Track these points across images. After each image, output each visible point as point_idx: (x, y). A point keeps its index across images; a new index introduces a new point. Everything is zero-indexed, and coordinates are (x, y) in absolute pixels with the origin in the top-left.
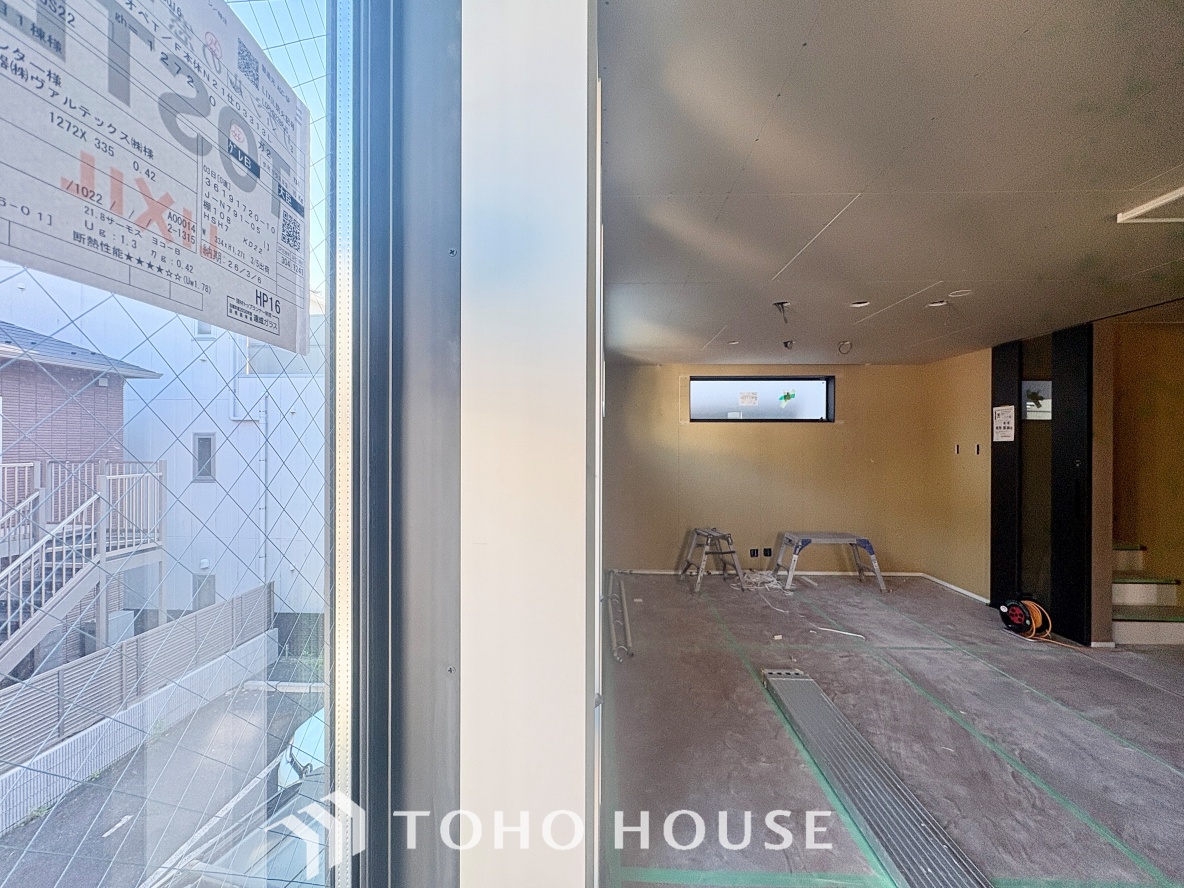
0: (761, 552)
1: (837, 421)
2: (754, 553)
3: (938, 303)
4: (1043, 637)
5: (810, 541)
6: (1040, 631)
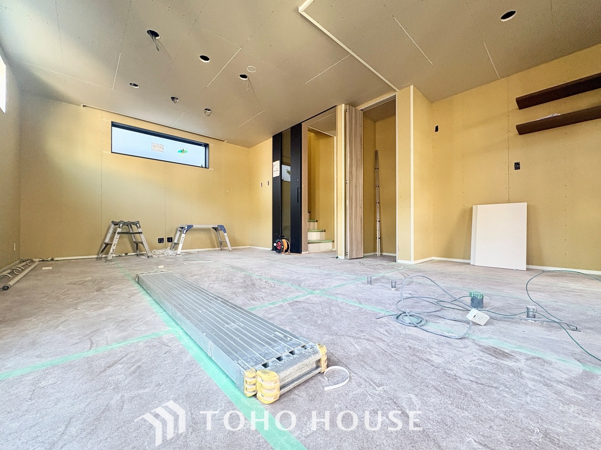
0: (165, 240)
1: (210, 169)
2: (161, 240)
3: (244, 76)
4: (287, 253)
5: (192, 226)
6: (286, 251)
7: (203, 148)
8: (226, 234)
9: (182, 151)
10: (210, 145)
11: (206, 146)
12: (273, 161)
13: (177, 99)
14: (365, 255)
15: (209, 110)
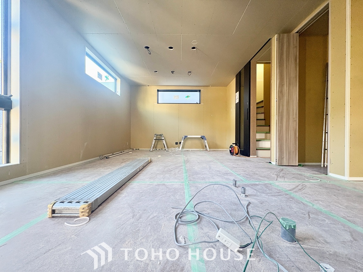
0: (179, 143)
1: (202, 104)
2: (177, 143)
3: (194, 48)
4: (237, 156)
5: (187, 136)
6: (237, 154)
7: (198, 93)
8: (206, 141)
9: (188, 97)
10: (201, 90)
11: (200, 91)
12: (236, 93)
13: (174, 72)
14: (300, 163)
15: (190, 72)
